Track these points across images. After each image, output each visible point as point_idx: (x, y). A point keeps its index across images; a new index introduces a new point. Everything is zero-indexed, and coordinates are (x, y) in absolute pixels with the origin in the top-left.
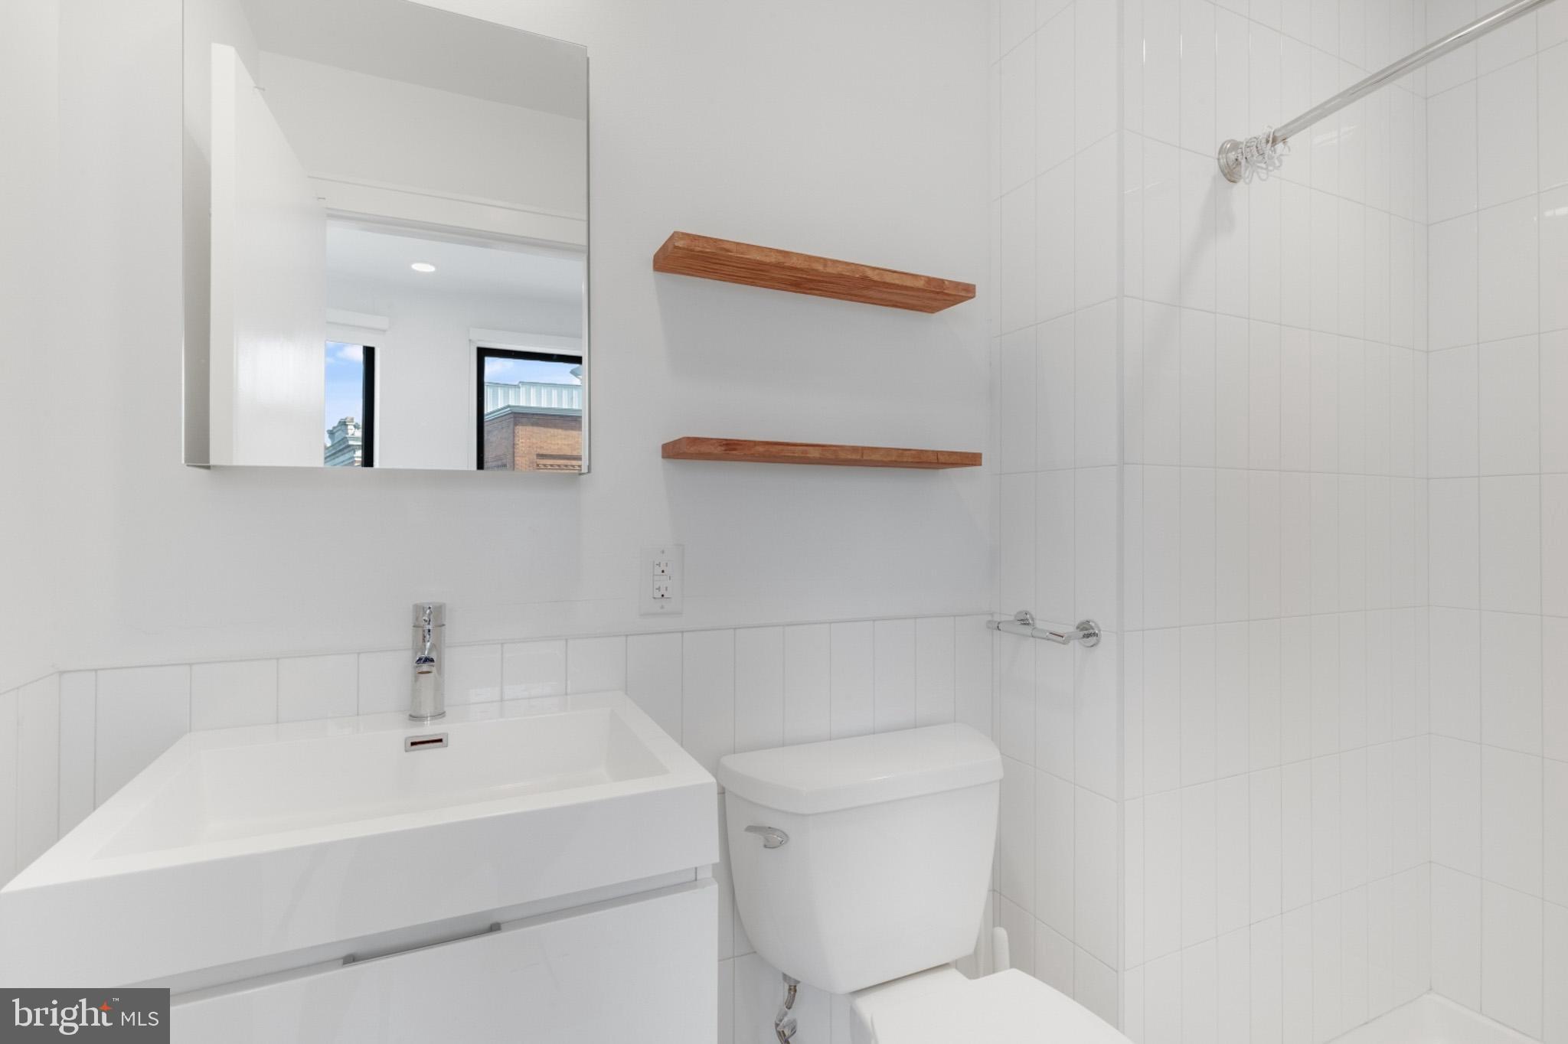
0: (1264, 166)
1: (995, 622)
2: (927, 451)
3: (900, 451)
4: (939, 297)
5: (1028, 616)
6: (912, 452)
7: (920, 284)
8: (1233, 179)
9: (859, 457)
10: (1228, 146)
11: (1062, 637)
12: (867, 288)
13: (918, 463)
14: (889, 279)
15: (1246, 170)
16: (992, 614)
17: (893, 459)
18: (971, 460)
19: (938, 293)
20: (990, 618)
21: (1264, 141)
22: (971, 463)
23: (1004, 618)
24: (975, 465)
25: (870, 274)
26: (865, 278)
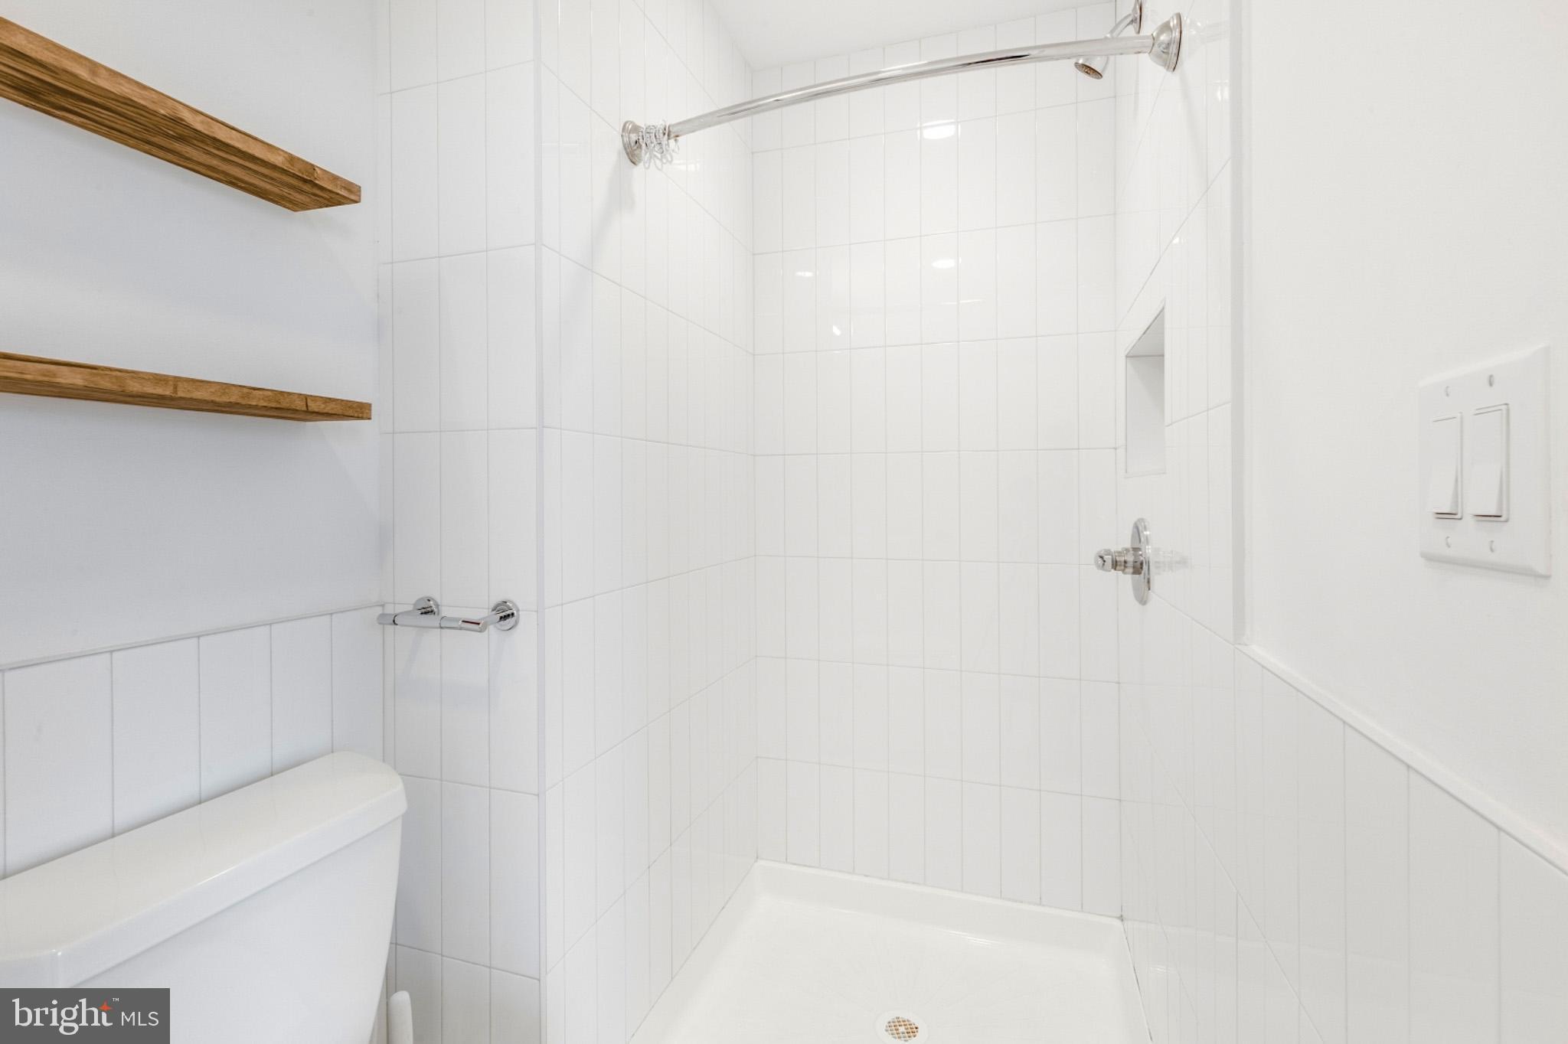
0: (659, 156)
1: (390, 615)
2: (289, 394)
3: (245, 390)
4: (307, 188)
5: (431, 602)
6: (266, 393)
7: (278, 160)
8: (634, 160)
9: (168, 393)
10: (630, 127)
11: (479, 624)
12: (180, 138)
13: (276, 408)
14: (222, 135)
15: (646, 154)
16: (383, 606)
17: (233, 399)
18: (358, 411)
19: (305, 181)
20: (379, 611)
21: (661, 131)
22: (356, 415)
23: (399, 609)
24: (362, 418)
25: (187, 116)
26: (177, 121)
